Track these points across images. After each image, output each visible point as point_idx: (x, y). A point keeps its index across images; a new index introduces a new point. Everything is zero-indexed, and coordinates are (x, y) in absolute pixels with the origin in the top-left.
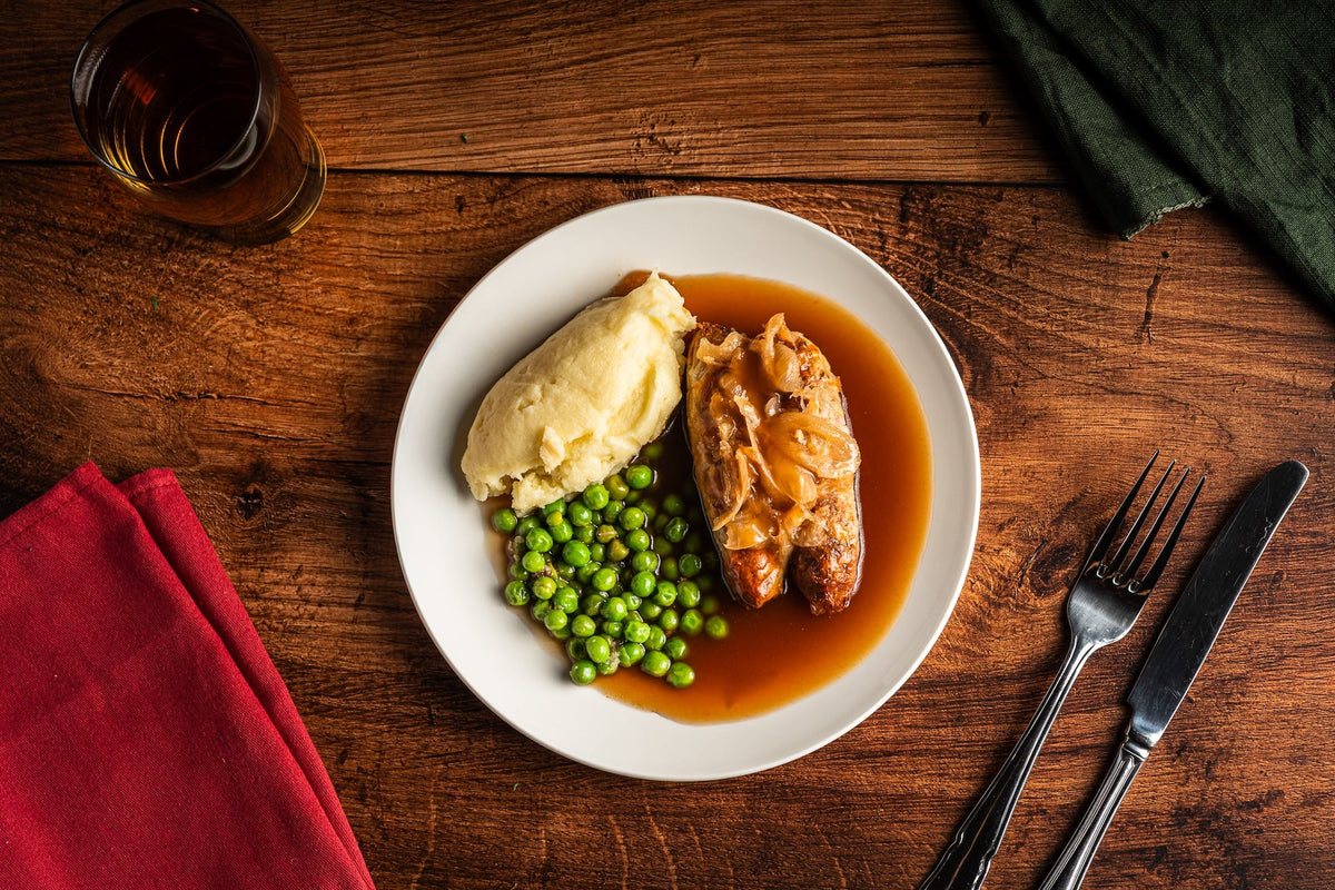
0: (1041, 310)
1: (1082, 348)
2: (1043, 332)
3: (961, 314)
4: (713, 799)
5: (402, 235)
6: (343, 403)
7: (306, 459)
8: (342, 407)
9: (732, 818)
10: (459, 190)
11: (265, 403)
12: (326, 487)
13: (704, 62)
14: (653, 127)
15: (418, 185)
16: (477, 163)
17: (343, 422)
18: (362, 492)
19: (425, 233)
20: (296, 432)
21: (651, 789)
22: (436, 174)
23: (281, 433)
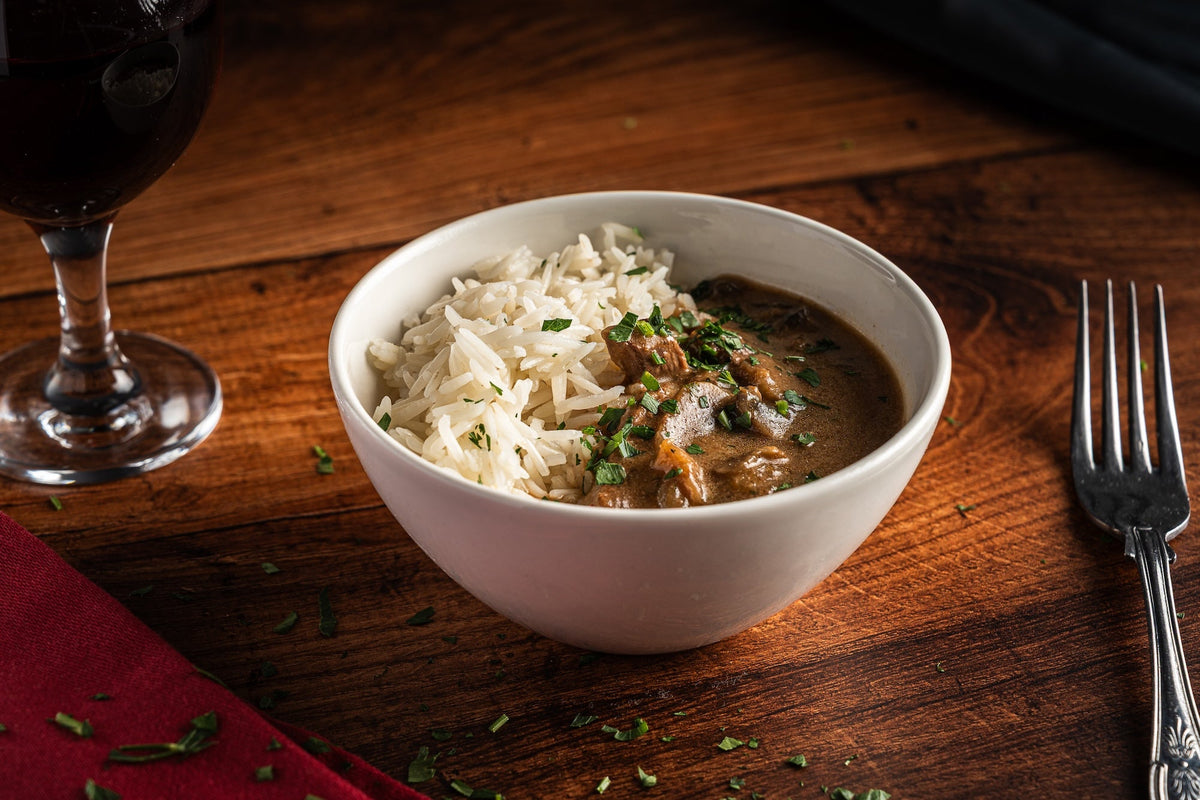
0: (1103, 233)
1: (1177, 250)
2: (1120, 248)
3: (1005, 253)
4: (1011, 762)
5: (182, 325)
6: (144, 482)
7: (100, 547)
8: (144, 486)
9: (1059, 777)
10: (253, 276)
11: (10, 506)
12: (148, 568)
13: (538, 144)
14: (500, 189)
15: (190, 284)
16: (267, 254)
17: (152, 499)
18: (212, 561)
19: (216, 317)
20: (73, 524)
21: (895, 777)
22: (213, 271)
23: (47, 530)
